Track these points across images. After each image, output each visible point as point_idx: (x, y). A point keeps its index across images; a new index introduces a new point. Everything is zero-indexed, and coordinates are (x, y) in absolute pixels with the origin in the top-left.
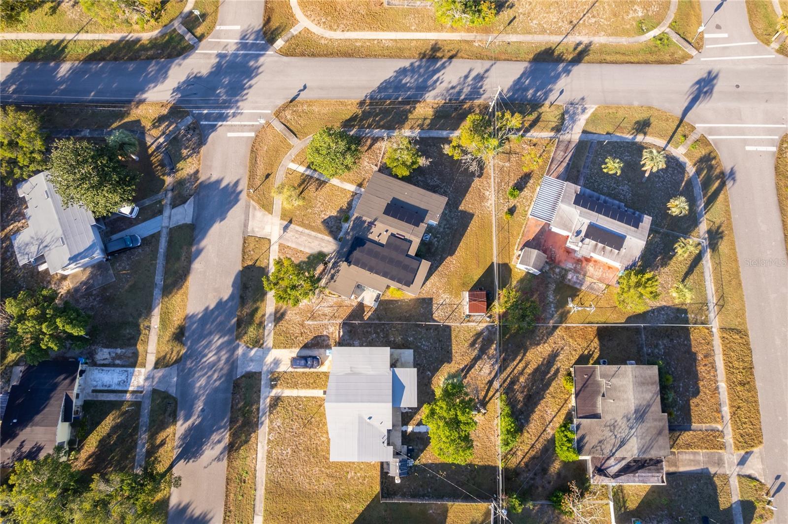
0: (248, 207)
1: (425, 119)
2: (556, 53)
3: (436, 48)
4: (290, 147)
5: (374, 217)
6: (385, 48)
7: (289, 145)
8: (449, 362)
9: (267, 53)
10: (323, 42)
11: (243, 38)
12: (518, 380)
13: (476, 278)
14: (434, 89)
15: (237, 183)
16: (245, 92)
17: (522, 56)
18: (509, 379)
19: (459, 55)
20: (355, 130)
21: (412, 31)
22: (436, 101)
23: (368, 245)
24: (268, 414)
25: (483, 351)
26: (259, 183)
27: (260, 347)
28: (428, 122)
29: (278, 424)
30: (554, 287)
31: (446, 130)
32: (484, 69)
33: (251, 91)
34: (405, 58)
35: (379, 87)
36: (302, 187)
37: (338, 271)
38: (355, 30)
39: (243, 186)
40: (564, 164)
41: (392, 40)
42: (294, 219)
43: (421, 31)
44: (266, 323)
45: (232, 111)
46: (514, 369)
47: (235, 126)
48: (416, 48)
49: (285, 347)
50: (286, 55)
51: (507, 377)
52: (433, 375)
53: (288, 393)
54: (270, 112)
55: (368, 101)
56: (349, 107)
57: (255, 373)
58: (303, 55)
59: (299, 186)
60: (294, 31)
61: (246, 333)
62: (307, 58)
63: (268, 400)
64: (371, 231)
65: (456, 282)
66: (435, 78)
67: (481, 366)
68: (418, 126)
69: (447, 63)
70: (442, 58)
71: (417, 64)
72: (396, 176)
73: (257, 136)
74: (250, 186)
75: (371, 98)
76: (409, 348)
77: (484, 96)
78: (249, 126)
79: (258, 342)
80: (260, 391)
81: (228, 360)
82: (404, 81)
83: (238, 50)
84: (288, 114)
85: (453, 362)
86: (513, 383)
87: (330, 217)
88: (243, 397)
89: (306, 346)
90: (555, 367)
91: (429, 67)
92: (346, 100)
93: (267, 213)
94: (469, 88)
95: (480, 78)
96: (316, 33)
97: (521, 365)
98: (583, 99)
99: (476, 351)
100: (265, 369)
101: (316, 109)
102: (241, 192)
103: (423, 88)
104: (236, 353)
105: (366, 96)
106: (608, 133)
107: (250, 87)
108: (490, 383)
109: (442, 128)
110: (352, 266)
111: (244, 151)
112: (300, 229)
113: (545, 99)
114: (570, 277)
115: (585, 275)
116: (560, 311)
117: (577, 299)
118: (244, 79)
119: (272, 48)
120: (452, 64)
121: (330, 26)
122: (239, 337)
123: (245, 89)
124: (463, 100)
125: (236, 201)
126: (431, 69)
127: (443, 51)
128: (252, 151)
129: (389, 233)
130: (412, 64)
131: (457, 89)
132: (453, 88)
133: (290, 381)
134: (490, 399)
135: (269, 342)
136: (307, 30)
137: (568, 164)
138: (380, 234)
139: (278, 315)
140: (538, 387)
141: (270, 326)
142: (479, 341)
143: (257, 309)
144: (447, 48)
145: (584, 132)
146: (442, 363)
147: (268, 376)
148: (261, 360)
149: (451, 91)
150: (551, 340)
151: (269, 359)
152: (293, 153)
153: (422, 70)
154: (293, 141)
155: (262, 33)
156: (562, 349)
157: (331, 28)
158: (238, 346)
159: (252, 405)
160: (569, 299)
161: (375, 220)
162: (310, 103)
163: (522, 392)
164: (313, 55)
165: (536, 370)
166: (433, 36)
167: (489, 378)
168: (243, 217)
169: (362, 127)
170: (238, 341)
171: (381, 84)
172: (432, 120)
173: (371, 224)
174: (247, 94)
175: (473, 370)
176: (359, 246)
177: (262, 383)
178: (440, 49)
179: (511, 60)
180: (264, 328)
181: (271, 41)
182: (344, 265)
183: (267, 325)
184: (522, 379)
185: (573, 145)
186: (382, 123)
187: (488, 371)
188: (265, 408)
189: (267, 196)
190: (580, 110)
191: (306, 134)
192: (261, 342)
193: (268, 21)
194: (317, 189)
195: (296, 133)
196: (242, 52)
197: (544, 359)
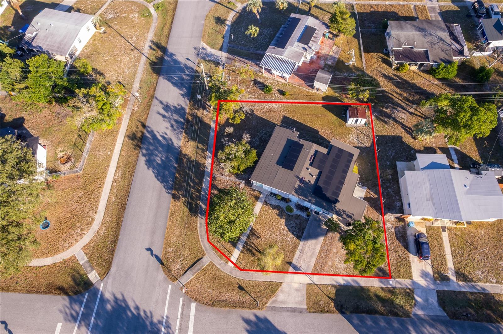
0: (273, 309)
1: (198, 148)
2: (155, 60)
3: (132, 137)
4: (211, 265)
5: (295, 178)
6: (123, 176)
7: (209, 266)
8: (402, 138)
9: (101, 289)
10: (102, 232)
11: (75, 319)
12: (406, 97)
13: (335, 117)
14: (171, 140)
15: (247, 321)
16: (142, 314)
17: (153, 80)
18: (406, 102)
19: (143, 121)
20: (201, 203)
21: (112, 154)
22: (183, 139)
23: (320, 184)
24: (473, 283)
25: (389, 116)
26: (247, 297)
27: (413, 292)
28: (200, 146)
29: (480, 273)
30: (338, 72)
31: (209, 133)
32: (160, 104)
33: (142, 307)
34: (136, 161)
35: (161, 182)
36: (255, 252)
37: (343, 211)
38: (98, 201)
39: (249, 314)
40: (246, 61)
41: (116, 171)
42: (287, 260)
43: (114, 148)
44: (390, 287)
45: (163, 329)
46: (399, 99)
47: (181, 325)
48: (128, 152)
49: (410, 267)
50: (109, 268)
51: (405, 103)
52: (413, 149)
53: (450, 264)
54: (170, 286)
55: (174, 192)
56: (177, 209)
57: (438, 296)
58: (112, 252)
59: (253, 255)
60: (83, 260)
61: (402, 307)
62: (117, 248)
63: (461, 283)
64: (307, 181)
65: (339, 130)
66: (160, 138)
67: (400, 118)
68: (203, 153)
69: (149, 129)
70: (143, 133)
71: (144, 151)
72: (256, 162)
73: (196, 300)
74: (251, 306)
75: (171, 189)
76: (396, 165)
77: (184, 106)
78: (183, 309)
79: (409, 294)
80: (454, 292)
81: (432, 326)
82: (159, 162)
83: (88, 325)
84: (176, 267)
85: (401, 135)
86: (408, 100)
87: (286, 225)
88: (464, 309)
89: (407, 247)
90: (393, 76)
91: (150, 143)
92: (170, 211)
93: (280, 288)
94: (174, 115)
95: (167, 107)
96: (91, 238)
97: (395, 95)
98: (195, 48)
99: (390, 121)
100: (432, 287)
101: (174, 239)
102: (256, 316)
103: (169, 148)
104: (423, 316)
105: (169, 193)
106: (223, 38)
107: (137, 308)
108: (411, 113)
109: (208, 136)
110: (339, 199)
111: (211, 314)
112: (297, 253)
113: (192, 69)
114: (330, 63)
115: (328, 55)
116: (354, 70)
117: (345, 61)
118: (127, 315)
119: (96, 285)
120: (150, 125)
121: (88, 224)
122: (407, 315)
123: (139, 314)
124: (184, 120)
125: (266, 321)
126: (151, 141)
127: (136, 131)
128: (213, 305)
129: (310, 167)
130: (144, 155)
131: (174, 123)
132: (172, 126)
133: (440, 262)
134: (422, 114)
135: (406, 282)
136: (85, 248)
137: (246, 59)
138: (310, 174)
139: (381, 274)
140: (408, 87)
141: (392, 282)
142: (382, 118)
143: (377, 296)
144: (135, 129)
145: (221, 49)
146: (403, 143)
147: (438, 284)
148: (424, 290)
149: (175, 127)
150: (375, 77)
151: (422, 282)
152: (218, 261)
153: (151, 148)
154: (206, 262)
155: (75, 297)
156: (380, 72)
157: (90, 224)
158: (415, 315)
159: (469, 299)
160: (346, 64)
161: (298, 177)
162: (168, 244)
163: (413, 95)
164: (115, 242)
165: (397, 87)
166: (121, 139)
167: (408, 114)
168: (285, 314)
169: (199, 198)
170: (412, 316)
171: (158, 180)
172: (199, 142)
173: (302, 181)
174: (145, 312)
175: (404, 123)
176: (322, 191)
177: (446, 289)
178: (134, 134)
179: (156, 87)
180: (395, 288)
181: (87, 285)
182: (338, 206)
183: (391, 285)
184: (405, 95)
185: (231, 56)
186: (197, 181)
187: (403, 115)
188: (468, 286)
189: (262, 288)
190: (204, 51)
191: (200, 249)
192: (408, 290)
193: (62, 290)
194: (258, 237)
195: (197, 258)
196: (93, 320)
197: (388, 82)
